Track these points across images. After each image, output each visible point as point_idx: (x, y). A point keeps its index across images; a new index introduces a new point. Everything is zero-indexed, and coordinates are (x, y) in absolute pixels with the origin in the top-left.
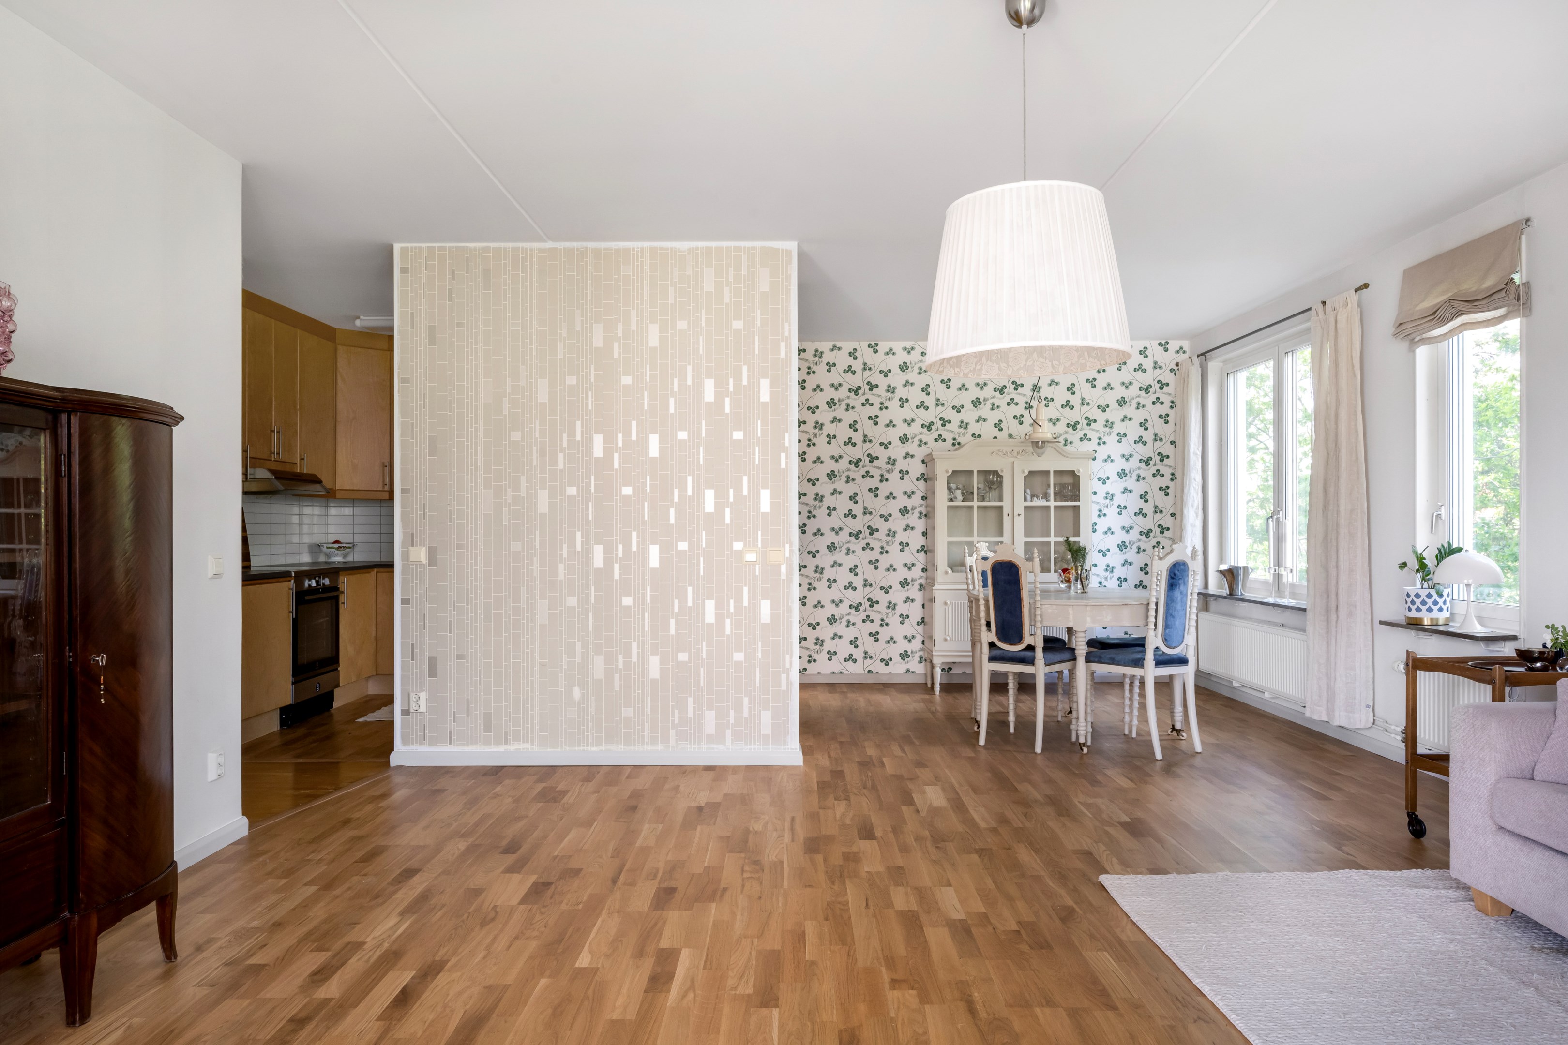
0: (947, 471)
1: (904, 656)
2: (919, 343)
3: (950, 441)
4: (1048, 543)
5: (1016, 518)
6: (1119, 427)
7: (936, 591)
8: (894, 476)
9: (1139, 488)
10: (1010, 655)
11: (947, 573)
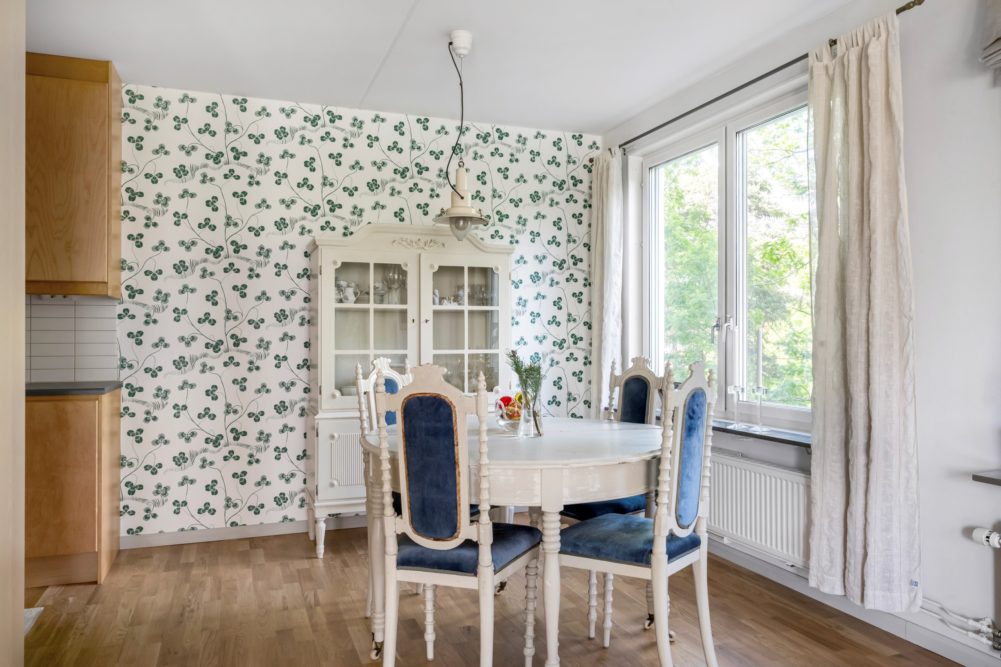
0: (335, 263)
1: (281, 500)
2: (301, 105)
3: (340, 230)
4: (462, 356)
5: (423, 325)
6: (533, 225)
7: (320, 422)
8: (267, 271)
9: (552, 294)
10: (434, 556)
11: (334, 396)
